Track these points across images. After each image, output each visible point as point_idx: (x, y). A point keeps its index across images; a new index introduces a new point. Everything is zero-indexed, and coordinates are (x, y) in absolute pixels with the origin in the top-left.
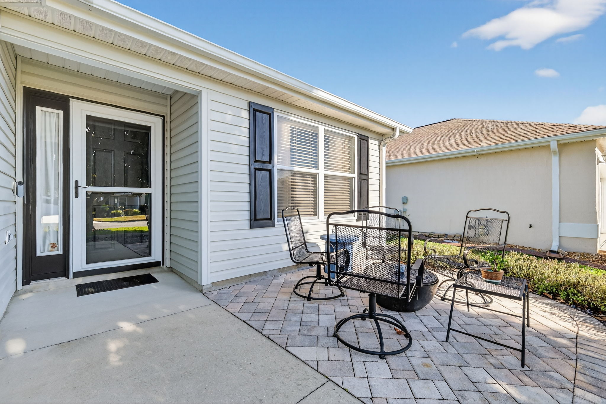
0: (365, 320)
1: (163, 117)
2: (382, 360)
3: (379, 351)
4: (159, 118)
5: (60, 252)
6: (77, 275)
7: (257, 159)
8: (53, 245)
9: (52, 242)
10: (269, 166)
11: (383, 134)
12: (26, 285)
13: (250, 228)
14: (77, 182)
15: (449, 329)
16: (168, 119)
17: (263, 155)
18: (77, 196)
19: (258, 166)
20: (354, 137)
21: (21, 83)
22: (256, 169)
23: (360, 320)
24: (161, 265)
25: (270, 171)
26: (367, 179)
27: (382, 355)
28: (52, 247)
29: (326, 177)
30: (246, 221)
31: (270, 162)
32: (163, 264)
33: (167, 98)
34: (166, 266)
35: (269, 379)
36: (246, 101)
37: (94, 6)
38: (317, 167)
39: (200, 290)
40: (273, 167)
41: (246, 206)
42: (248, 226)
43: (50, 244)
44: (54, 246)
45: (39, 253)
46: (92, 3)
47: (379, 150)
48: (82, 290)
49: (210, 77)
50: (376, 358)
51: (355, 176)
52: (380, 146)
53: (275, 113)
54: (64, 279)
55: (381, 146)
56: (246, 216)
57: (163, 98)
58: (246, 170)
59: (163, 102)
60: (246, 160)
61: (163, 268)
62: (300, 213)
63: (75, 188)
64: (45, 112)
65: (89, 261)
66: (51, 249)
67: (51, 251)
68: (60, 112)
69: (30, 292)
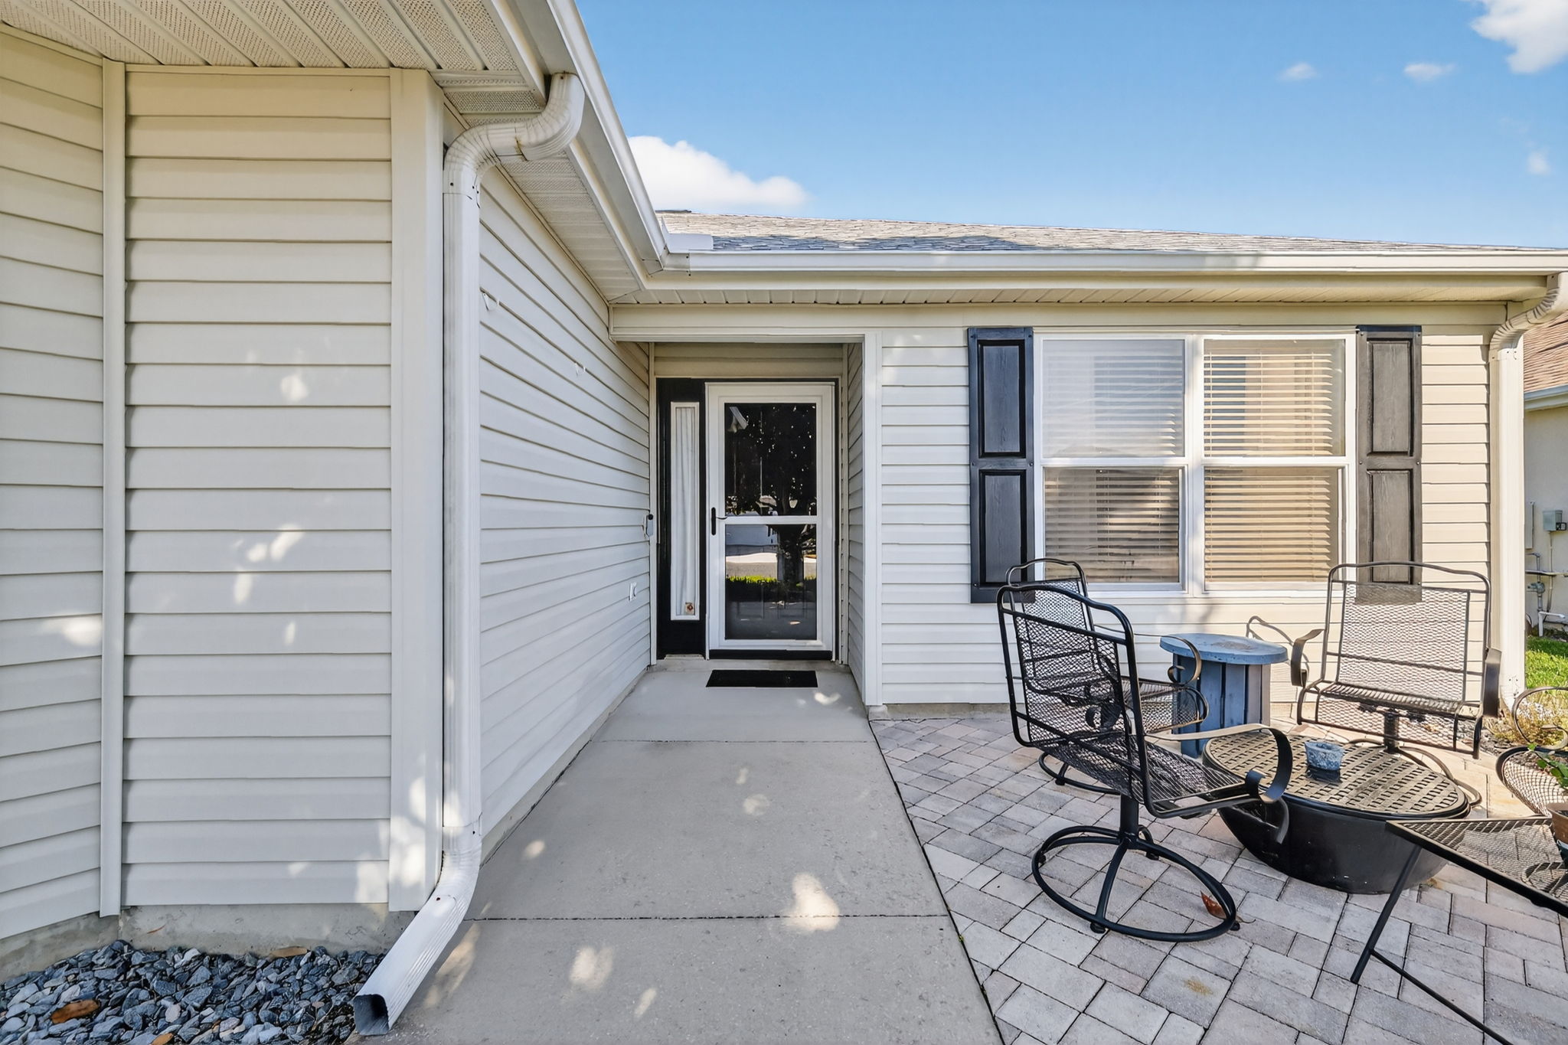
0: (1157, 859)
1: (836, 380)
2: (1092, 932)
3: (1093, 911)
4: (828, 385)
5: (696, 617)
6: (716, 654)
7: (987, 450)
8: (690, 605)
9: (689, 601)
10: (1020, 464)
11: (1507, 301)
12: (660, 659)
13: (972, 602)
14: (714, 511)
15: (1369, 951)
17: (1002, 440)
18: (714, 533)
19: (989, 464)
20: (1341, 340)
21: (655, 374)
22: (984, 473)
23: (1143, 854)
24: (834, 659)
25: (1023, 474)
26: (1410, 467)
27: (1099, 924)
28: (688, 608)
29: (1210, 472)
30: (962, 586)
31: (1022, 454)
32: (837, 657)
34: (842, 662)
35: (854, 872)
36: (962, 329)
37: (691, 270)
38: (1180, 450)
39: (864, 711)
40: (1032, 463)
41: (963, 555)
42: (967, 598)
43: (686, 603)
44: (690, 607)
45: (674, 617)
46: (689, 267)
47: (1487, 360)
48: (718, 679)
49: (882, 303)
50: (1083, 926)
51: (1349, 461)
52: (1488, 346)
53: (1035, 337)
54: (700, 657)
55: (1491, 347)
56: (963, 575)
58: (962, 475)
60: (962, 455)
61: (836, 663)
62: (1086, 573)
63: (712, 519)
64: (681, 408)
65: (729, 635)
66: (687, 610)
67: (687, 614)
68: (697, 405)
69: (664, 669)
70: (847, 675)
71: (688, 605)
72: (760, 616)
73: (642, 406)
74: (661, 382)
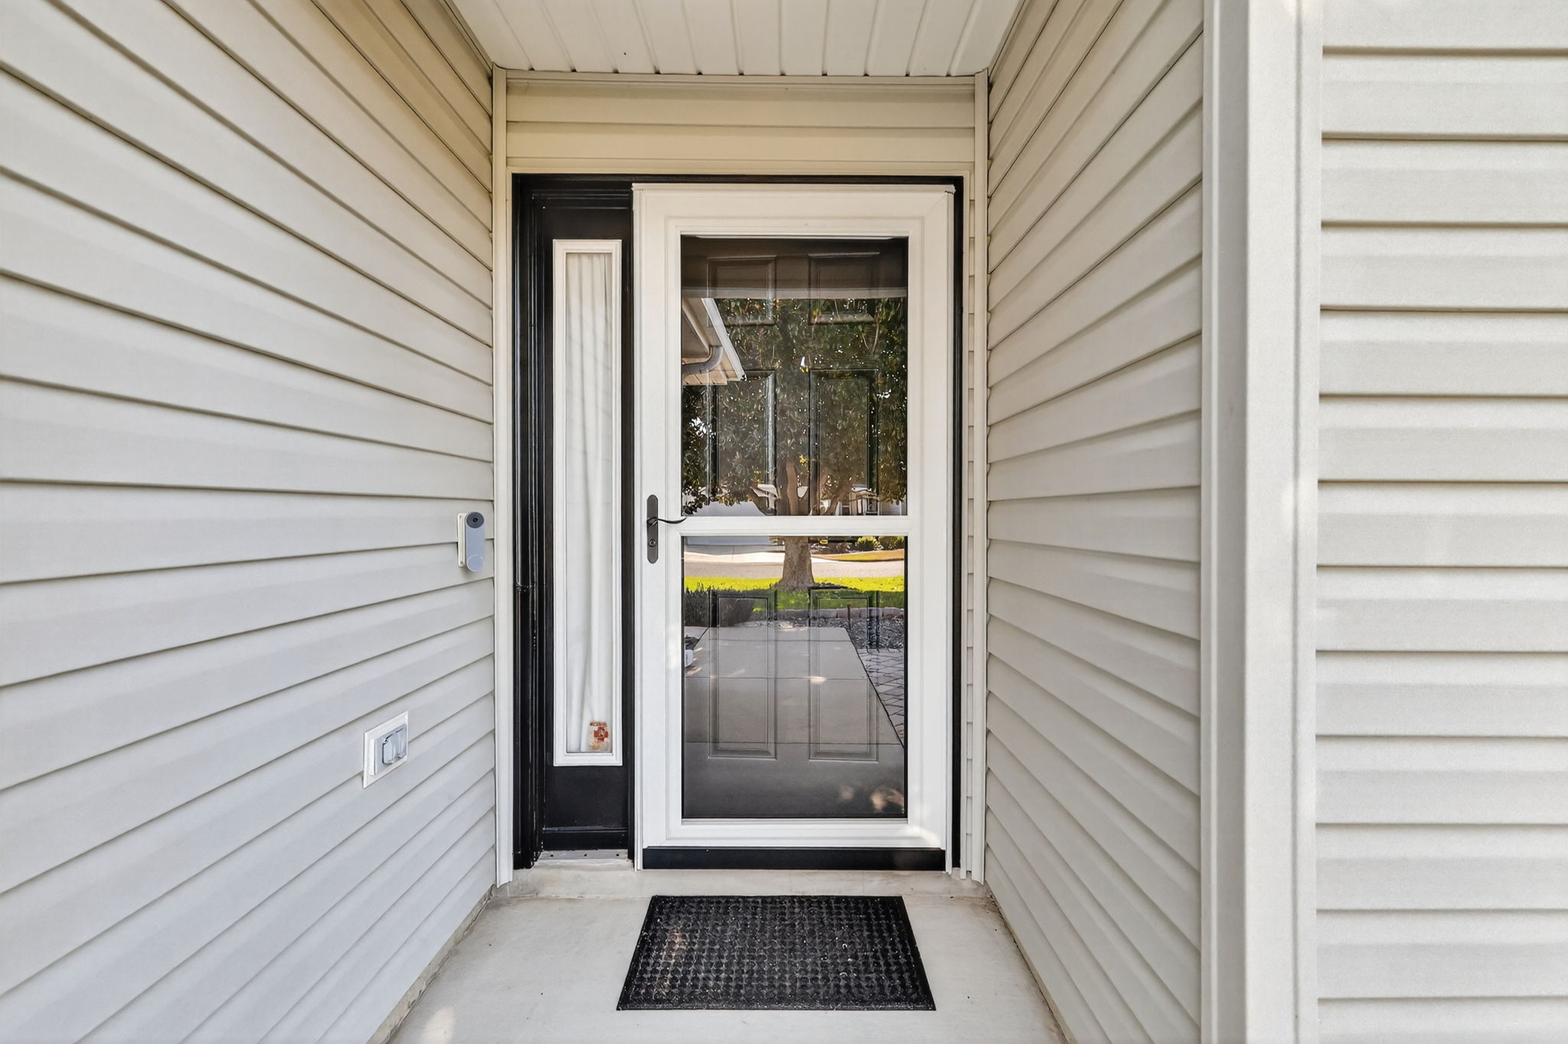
1: (957, 182)
4: (940, 192)
5: (615, 759)
6: (659, 859)
8: (600, 728)
9: (597, 719)
12: (522, 867)
14: (653, 502)
16: (975, 190)
18: (653, 556)
21: (507, 163)
24: (952, 870)
28: (596, 734)
32: (956, 868)
33: (974, 95)
34: (971, 876)
43: (591, 724)
44: (601, 733)
45: (561, 756)
54: (621, 859)
57: (956, 97)
59: (953, 114)
61: (957, 879)
63: (649, 524)
64: (580, 254)
65: (690, 811)
66: (593, 740)
67: (593, 749)
68: (614, 246)
69: (529, 895)
70: (991, 913)
71: (596, 728)
72: (767, 753)
73: (473, 238)
74: (523, 185)
